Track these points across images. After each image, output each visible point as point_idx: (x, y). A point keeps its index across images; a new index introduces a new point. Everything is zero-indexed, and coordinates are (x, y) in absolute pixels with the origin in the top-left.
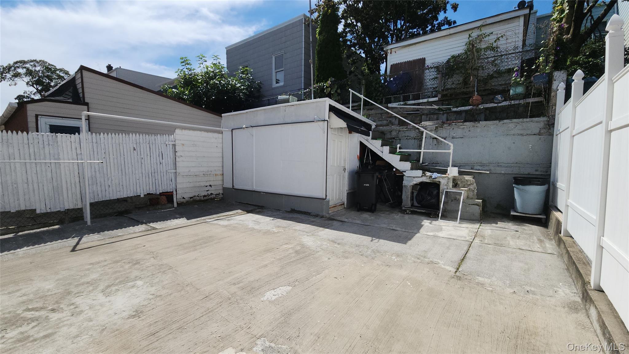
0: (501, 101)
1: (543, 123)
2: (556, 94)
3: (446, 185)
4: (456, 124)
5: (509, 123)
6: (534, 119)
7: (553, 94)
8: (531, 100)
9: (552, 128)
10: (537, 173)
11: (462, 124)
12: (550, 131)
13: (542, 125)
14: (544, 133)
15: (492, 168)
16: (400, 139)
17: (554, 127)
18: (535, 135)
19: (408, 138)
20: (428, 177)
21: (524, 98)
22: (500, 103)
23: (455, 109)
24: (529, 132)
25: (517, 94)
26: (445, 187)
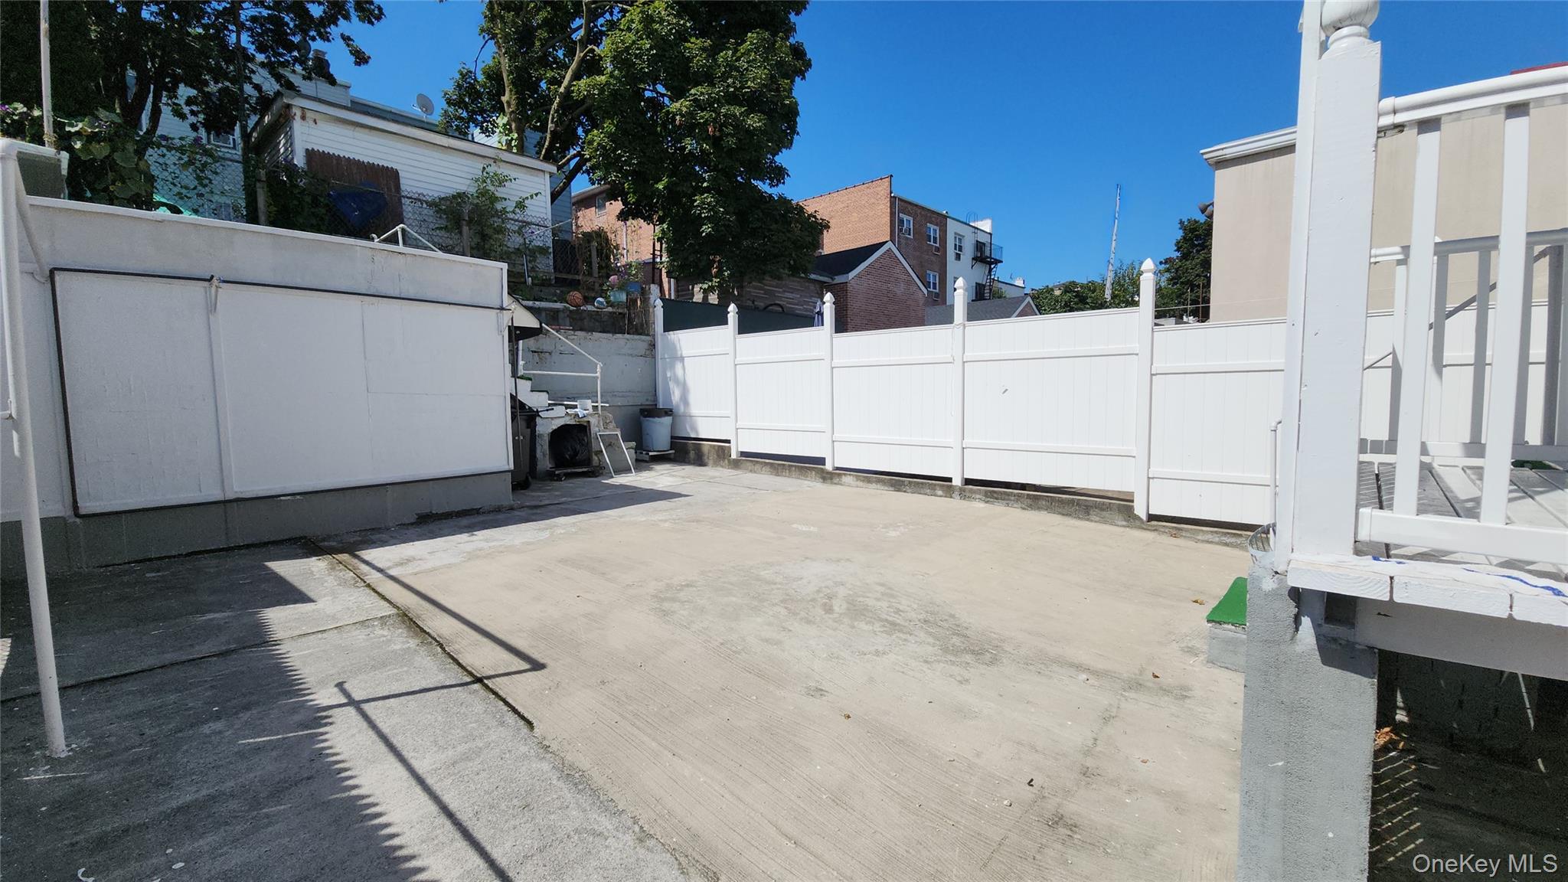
3: (597, 426)
11: (572, 332)
18: (641, 356)
20: (573, 416)
26: (597, 429)
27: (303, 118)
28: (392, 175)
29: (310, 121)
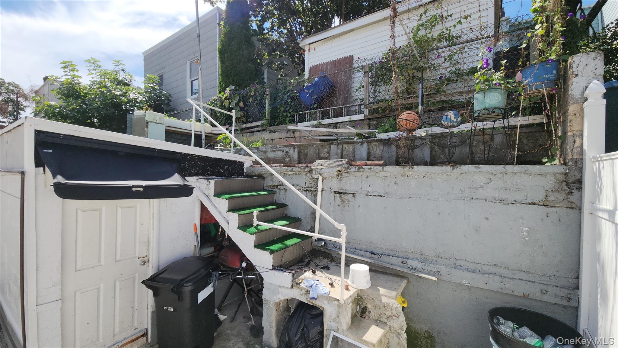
0: (455, 124)
1: (553, 178)
2: (582, 110)
4: (370, 169)
5: (475, 172)
6: (530, 167)
7: (572, 109)
8: (518, 121)
9: (576, 192)
10: (545, 298)
11: (380, 168)
12: (574, 198)
13: (549, 182)
14: (557, 203)
15: (443, 270)
17: (580, 189)
18: (534, 204)
21: (503, 118)
22: (453, 127)
24: (519, 197)
25: (487, 109)
27: (309, 50)
28: (349, 60)
29: (312, 50)
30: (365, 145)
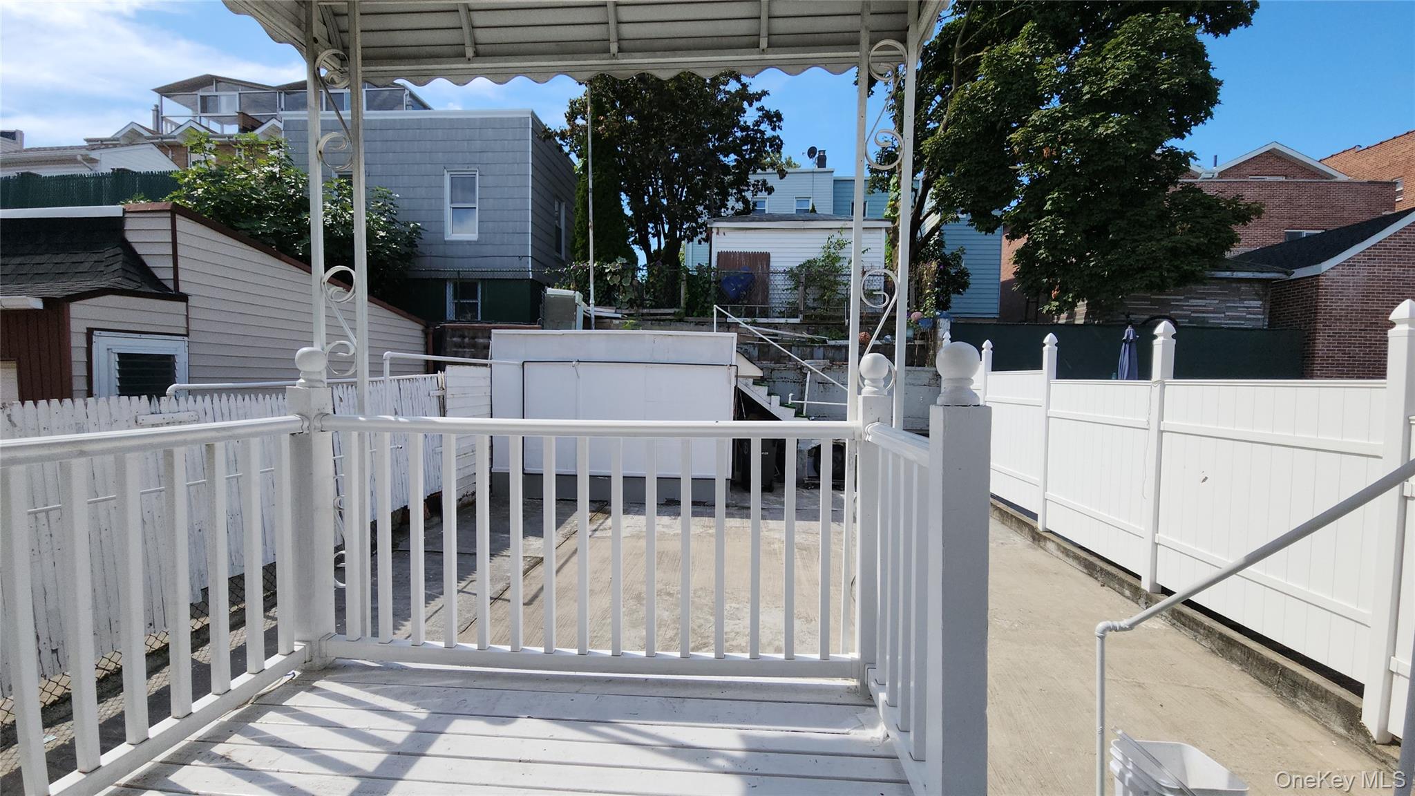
6: (921, 368)
16: (774, 382)
19: (785, 381)
23: (832, 343)
27: (718, 233)
28: (766, 257)
29: (721, 234)
30: (822, 348)
